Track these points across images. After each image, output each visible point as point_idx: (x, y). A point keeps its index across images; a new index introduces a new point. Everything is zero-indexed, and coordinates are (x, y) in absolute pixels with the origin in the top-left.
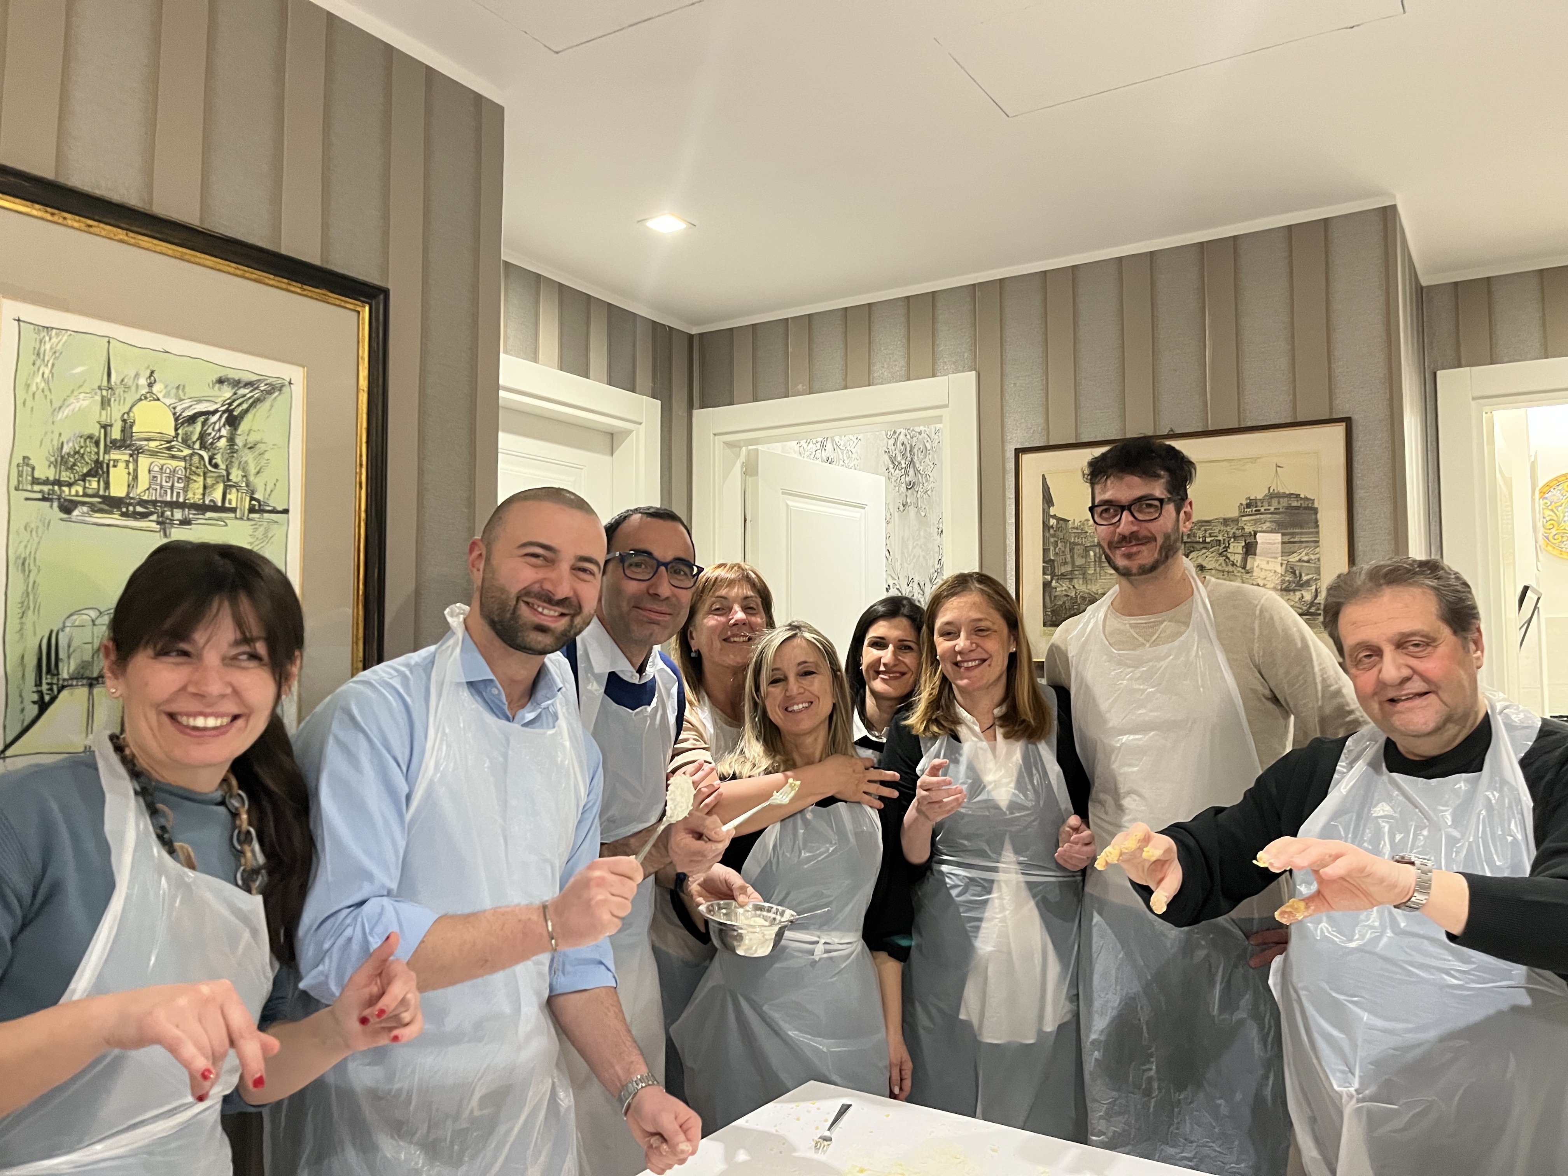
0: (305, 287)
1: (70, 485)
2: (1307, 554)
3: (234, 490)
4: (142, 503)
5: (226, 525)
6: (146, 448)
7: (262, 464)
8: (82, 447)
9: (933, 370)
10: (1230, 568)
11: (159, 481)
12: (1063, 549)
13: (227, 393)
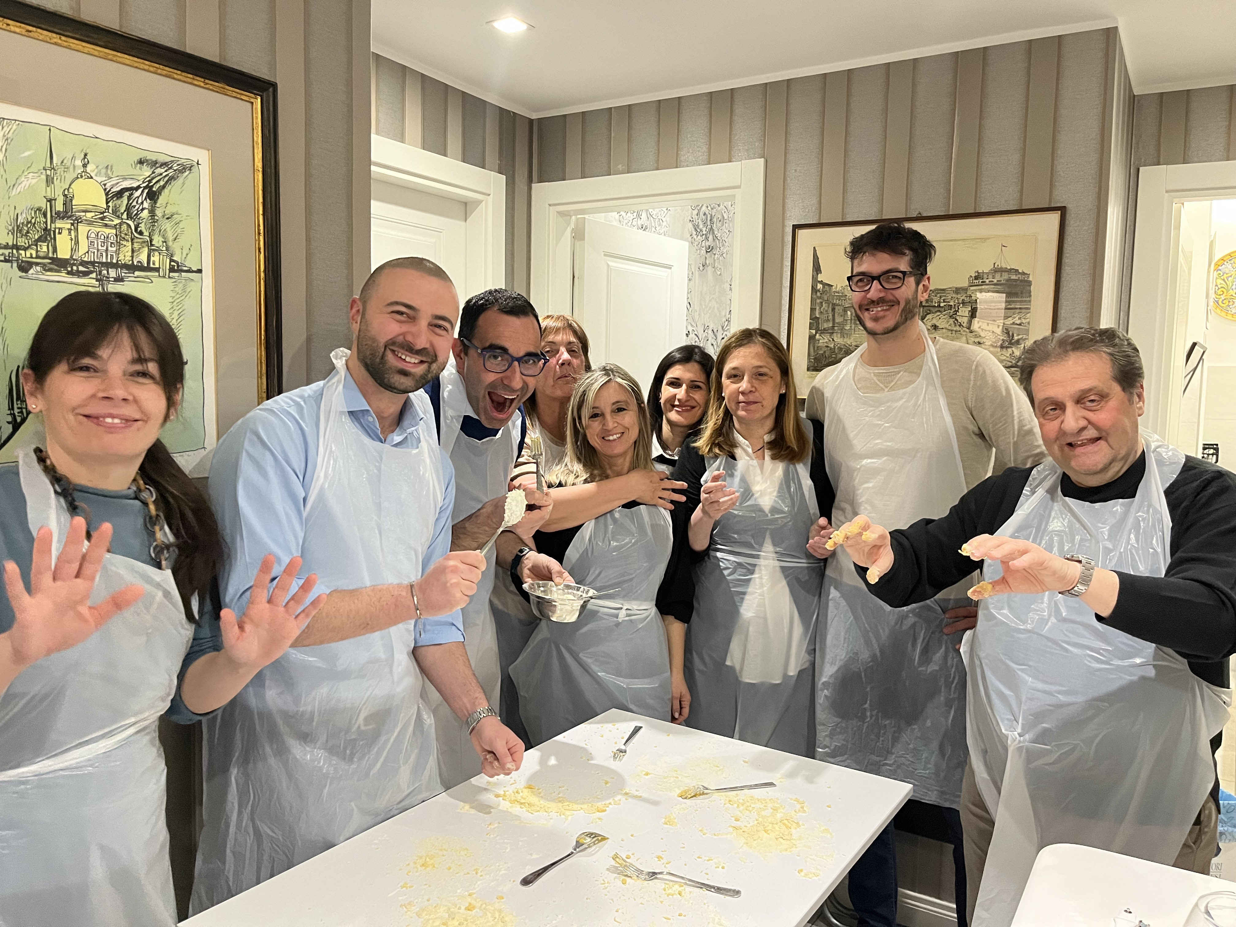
0: (207, 81)
1: (25, 249)
2: (1020, 318)
3: (157, 254)
4: (83, 263)
5: (152, 282)
6: (85, 218)
7: (179, 231)
8: (33, 218)
9: (730, 155)
10: (958, 328)
11: (96, 246)
12: (826, 308)
13: (147, 172)
